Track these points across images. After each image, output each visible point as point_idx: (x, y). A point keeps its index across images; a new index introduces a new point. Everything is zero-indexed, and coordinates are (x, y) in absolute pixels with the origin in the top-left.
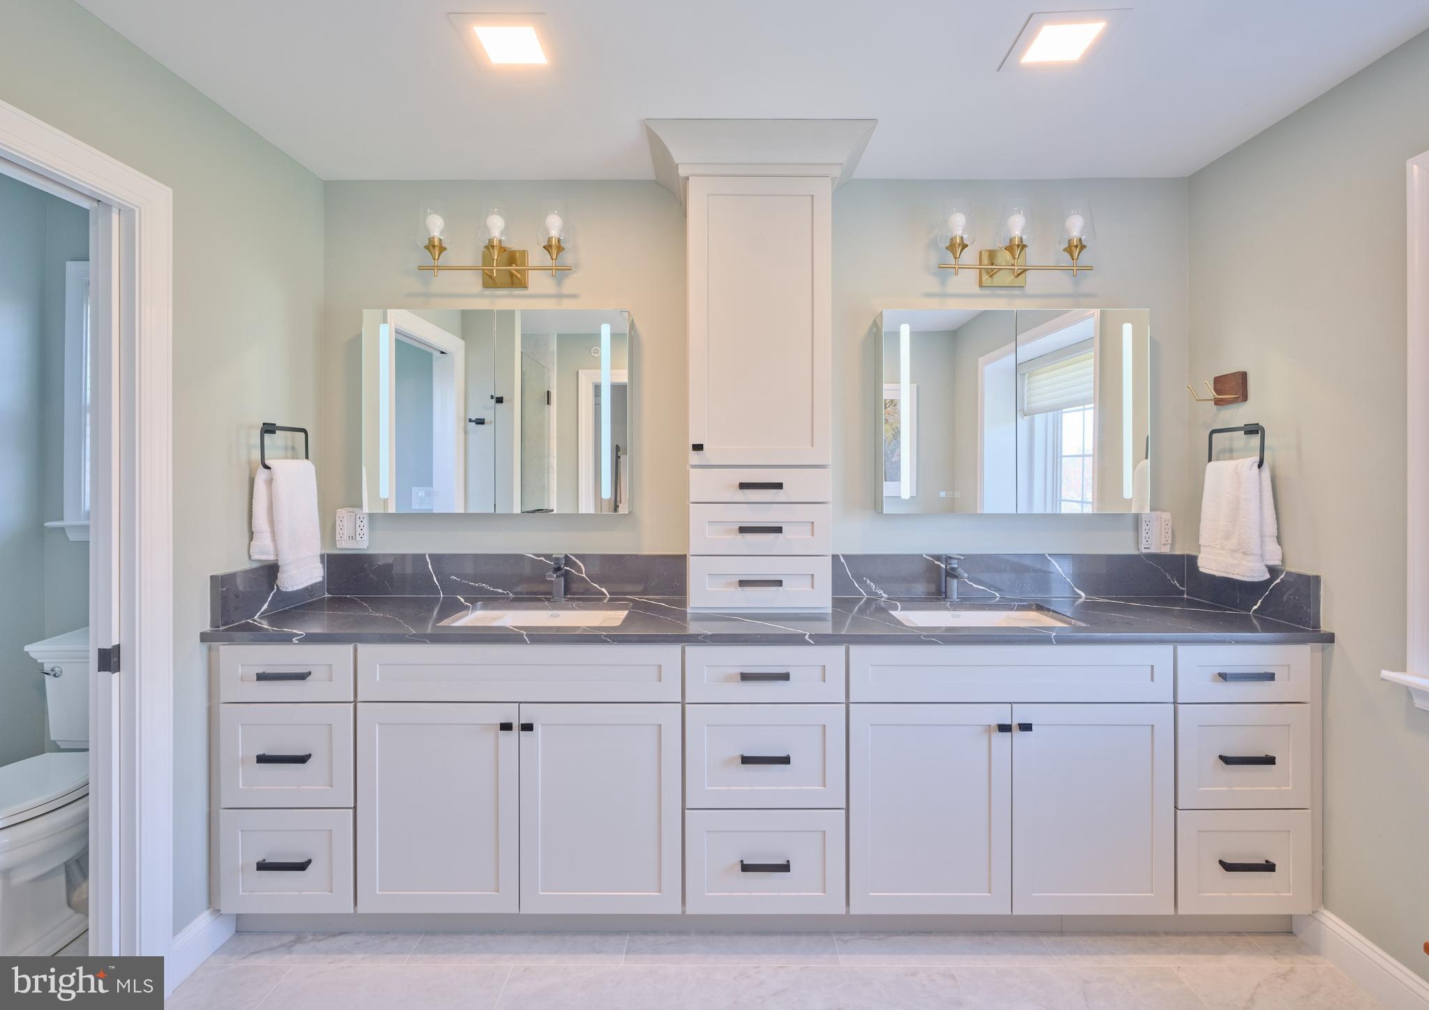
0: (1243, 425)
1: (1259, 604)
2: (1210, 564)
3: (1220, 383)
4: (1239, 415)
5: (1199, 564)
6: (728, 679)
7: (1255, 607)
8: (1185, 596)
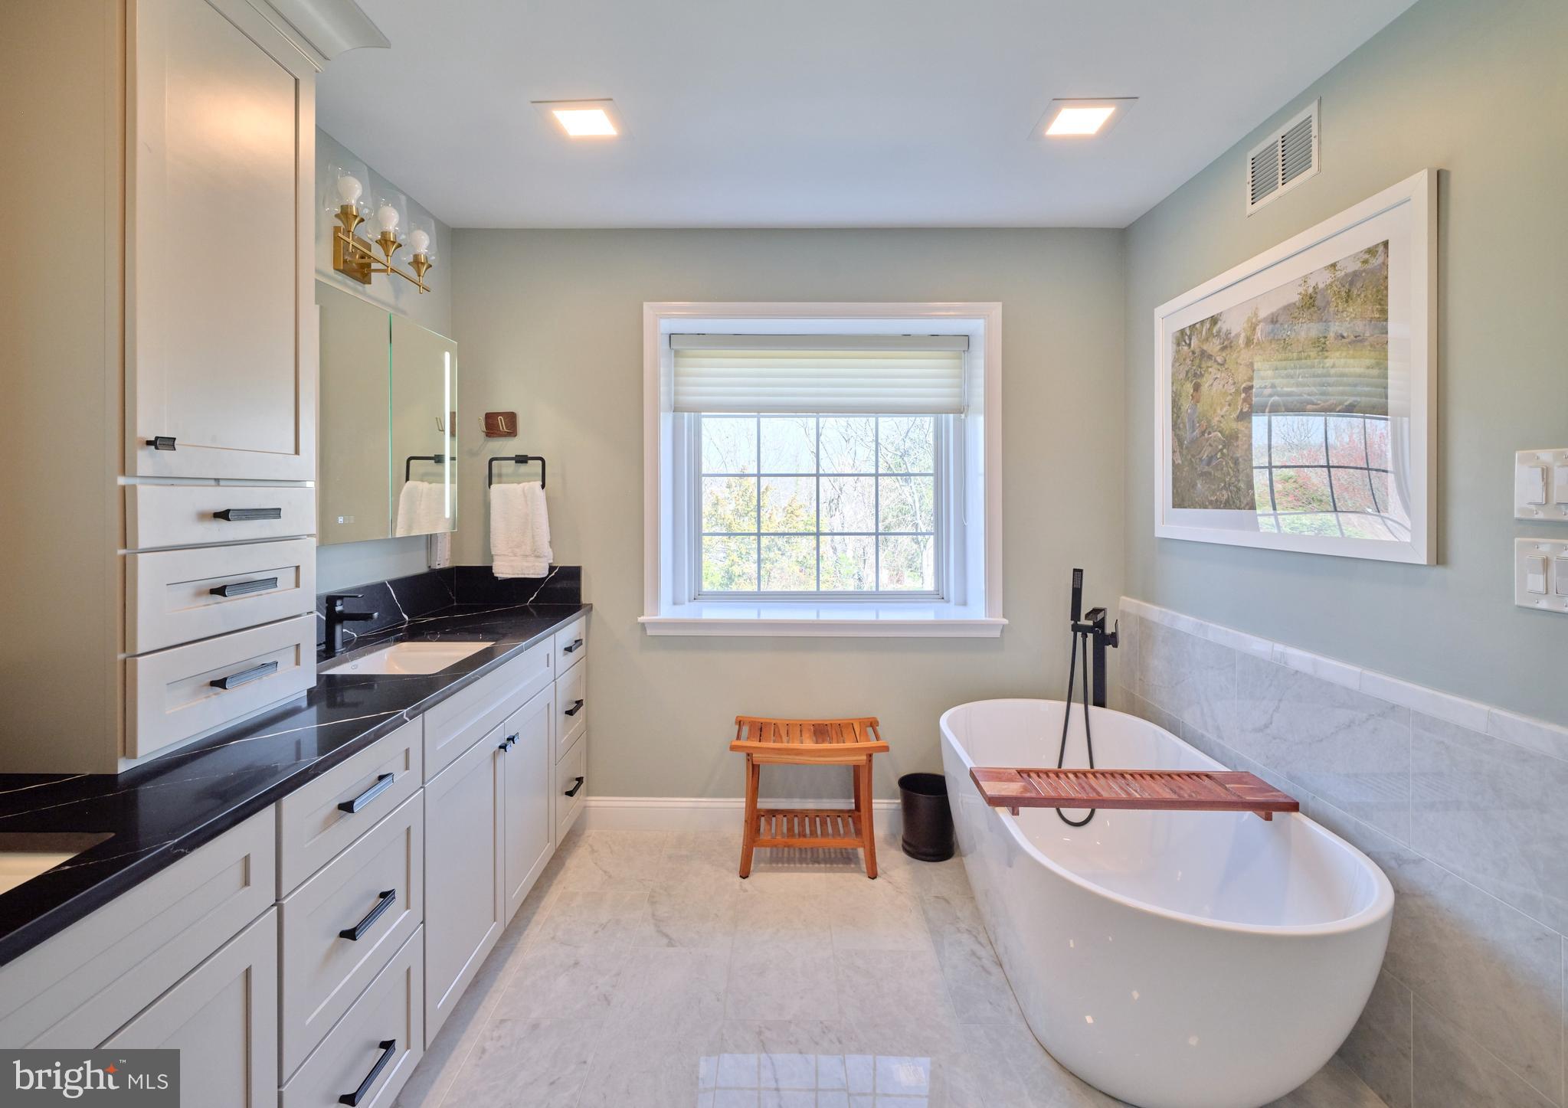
0: (514, 456)
1: (535, 595)
2: (503, 570)
3: (491, 419)
4: (510, 447)
5: (493, 571)
6: (327, 824)
7: (531, 599)
8: (455, 604)
